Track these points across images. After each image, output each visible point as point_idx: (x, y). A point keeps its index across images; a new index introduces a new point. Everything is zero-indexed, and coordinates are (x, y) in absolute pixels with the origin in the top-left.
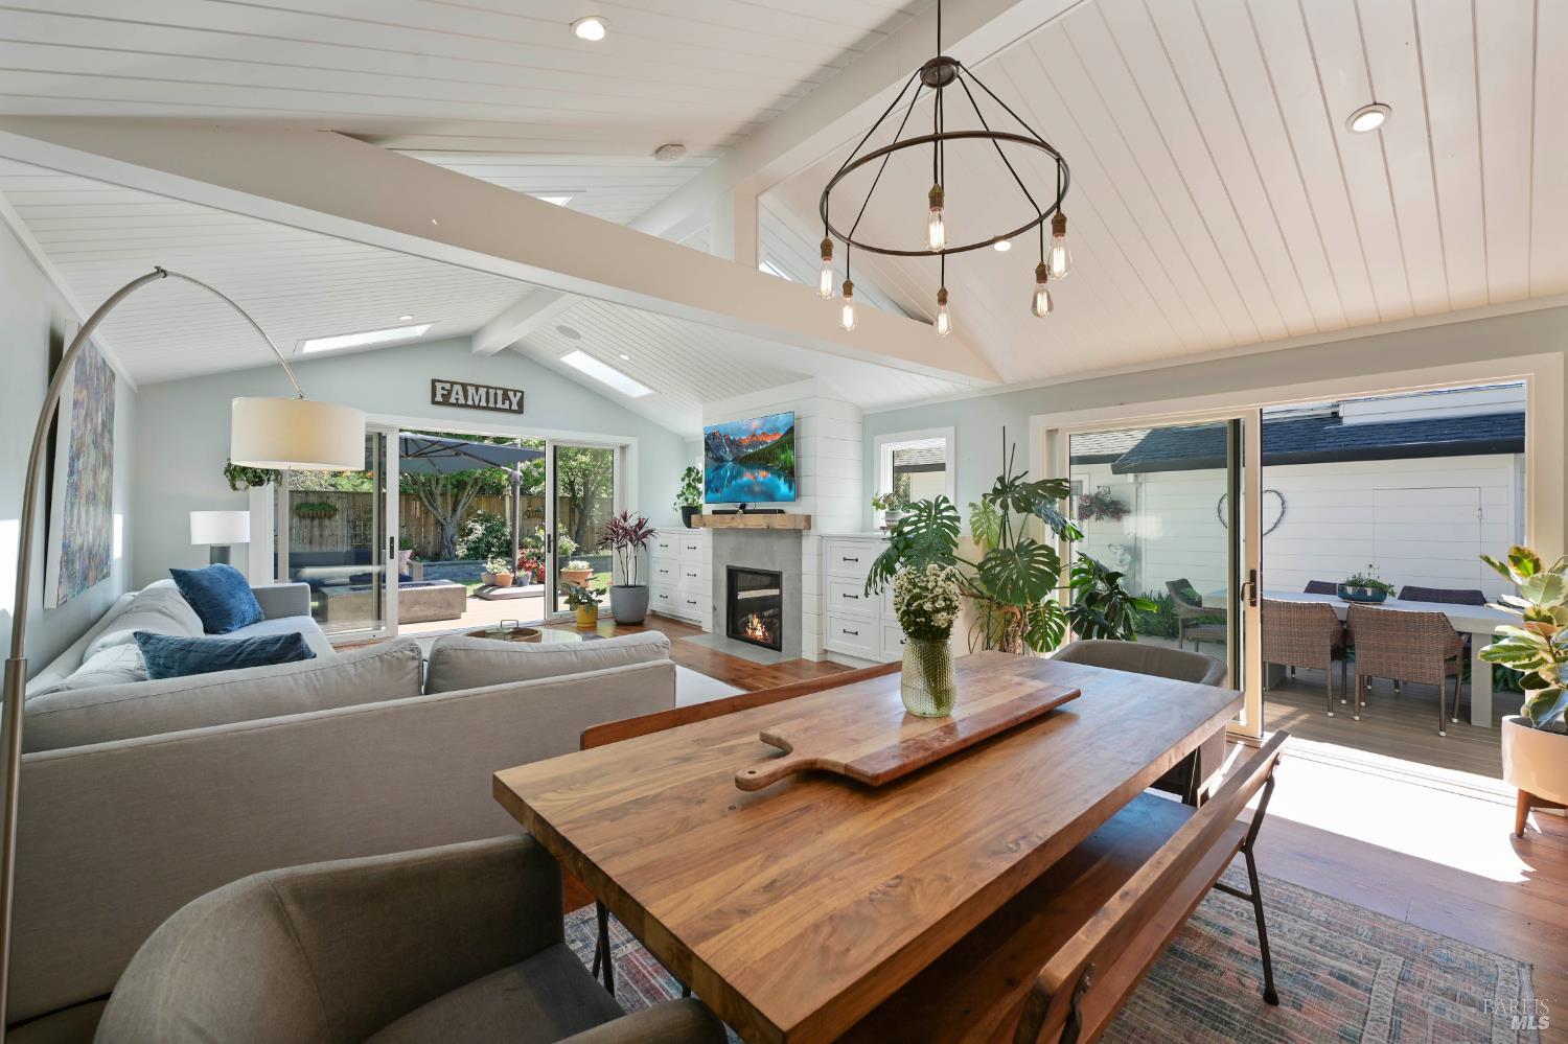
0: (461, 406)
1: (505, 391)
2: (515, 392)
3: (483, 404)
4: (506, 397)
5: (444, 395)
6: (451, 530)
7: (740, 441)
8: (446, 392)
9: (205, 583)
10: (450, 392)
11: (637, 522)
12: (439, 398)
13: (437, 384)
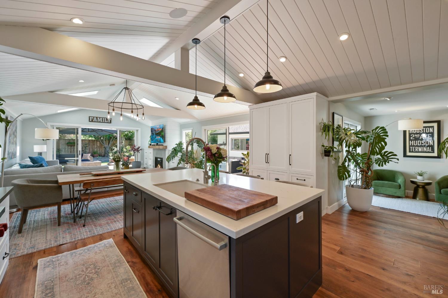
0: (96, 122)
1: (107, 119)
3: (101, 121)
6: (108, 149)
7: (156, 130)
9: (36, 159)
10: (93, 119)
12: (91, 120)
13: (90, 117)
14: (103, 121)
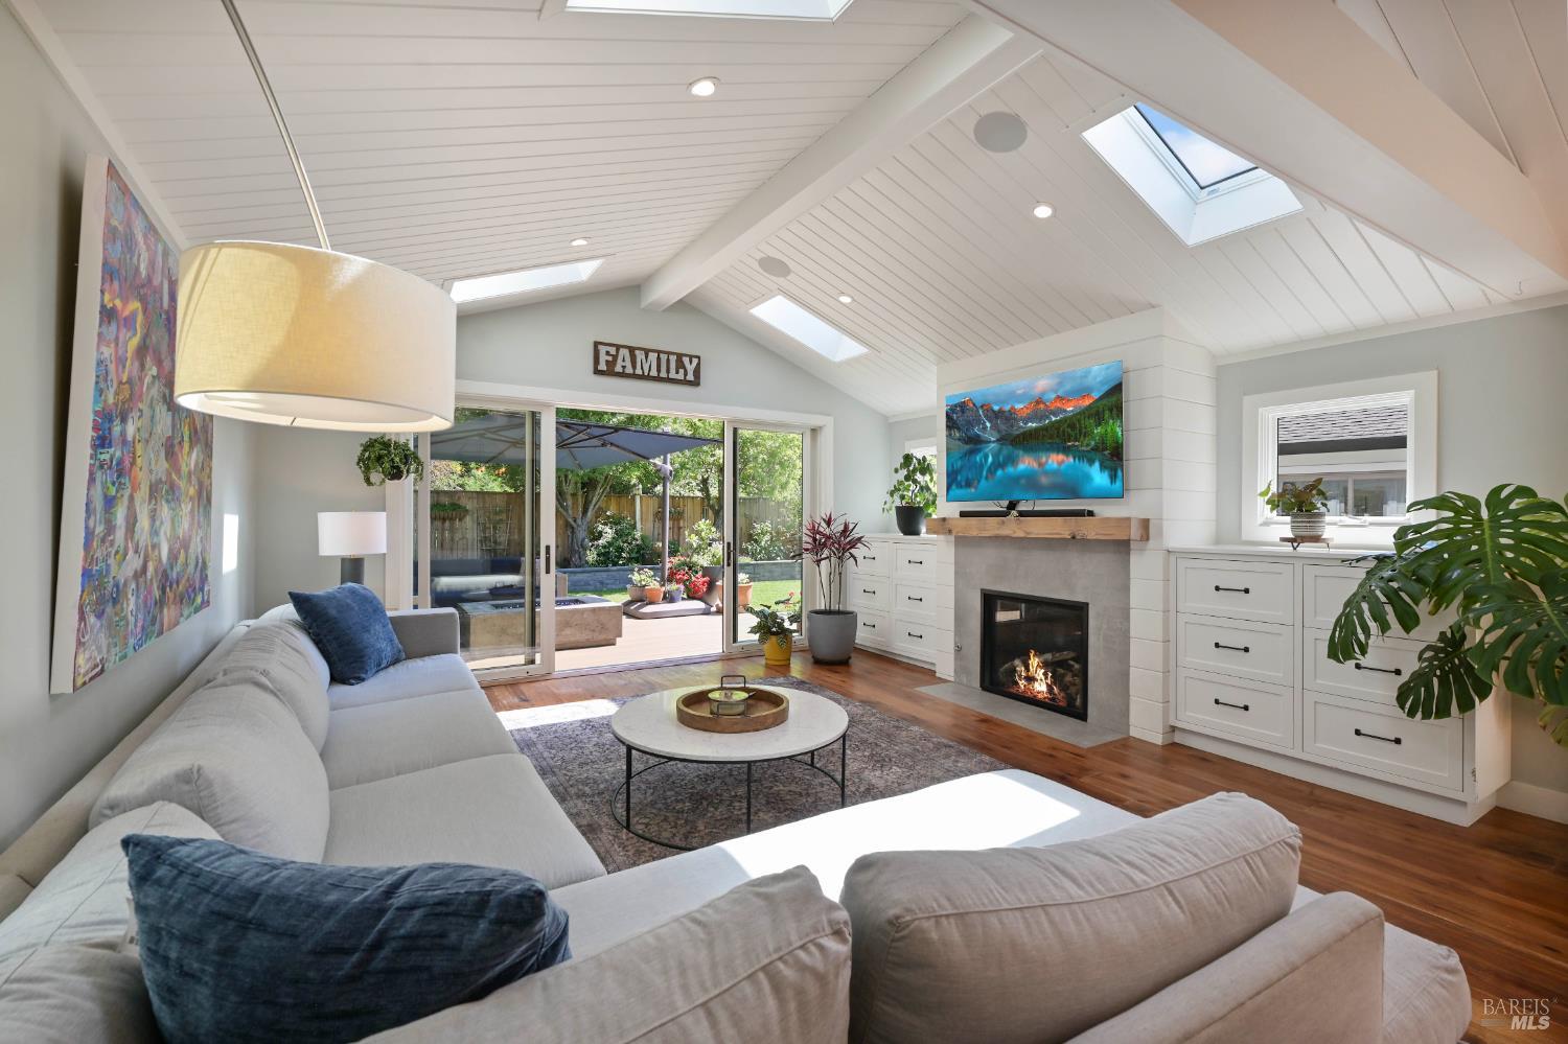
0: (628, 376)
1: (680, 356)
2: (691, 357)
3: (654, 373)
4: (680, 365)
5: (608, 364)
6: (581, 534)
7: (1012, 411)
8: (610, 358)
9: (333, 612)
10: (615, 357)
11: (842, 528)
12: (603, 366)
13: (600, 347)
14: (663, 374)
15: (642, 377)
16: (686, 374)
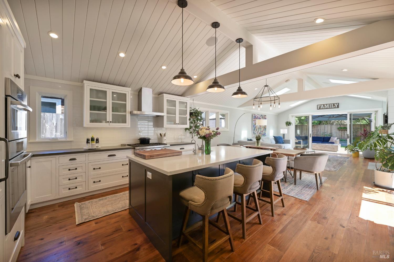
0: (323, 109)
1: (334, 104)
3: (328, 108)
10: (321, 107)
12: (318, 108)
13: (318, 105)
14: (330, 107)
15: (326, 108)
16: (335, 106)
